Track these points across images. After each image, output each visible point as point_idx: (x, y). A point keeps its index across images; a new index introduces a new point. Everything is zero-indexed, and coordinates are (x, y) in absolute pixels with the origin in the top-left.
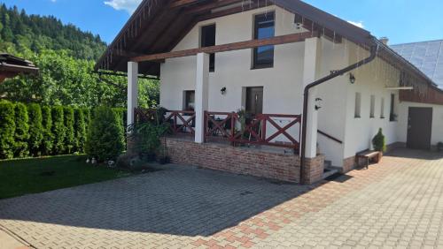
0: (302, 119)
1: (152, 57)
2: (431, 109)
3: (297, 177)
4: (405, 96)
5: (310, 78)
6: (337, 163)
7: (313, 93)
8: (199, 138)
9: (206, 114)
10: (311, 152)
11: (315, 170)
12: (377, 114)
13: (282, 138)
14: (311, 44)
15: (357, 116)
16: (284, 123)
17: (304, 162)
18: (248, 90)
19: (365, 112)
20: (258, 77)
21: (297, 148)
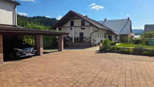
0: (90, 38)
1: (60, 27)
2: (112, 36)
3: (90, 46)
4: (107, 33)
5: (91, 32)
6: (95, 44)
7: (92, 34)
8: (73, 41)
9: (74, 37)
10: (92, 42)
11: (92, 45)
12: (102, 36)
13: (88, 41)
14: (91, 27)
15: (98, 37)
16: (88, 38)
17: (91, 44)
18: (80, 33)
19: (99, 36)
20: (82, 31)
21: (90, 42)
